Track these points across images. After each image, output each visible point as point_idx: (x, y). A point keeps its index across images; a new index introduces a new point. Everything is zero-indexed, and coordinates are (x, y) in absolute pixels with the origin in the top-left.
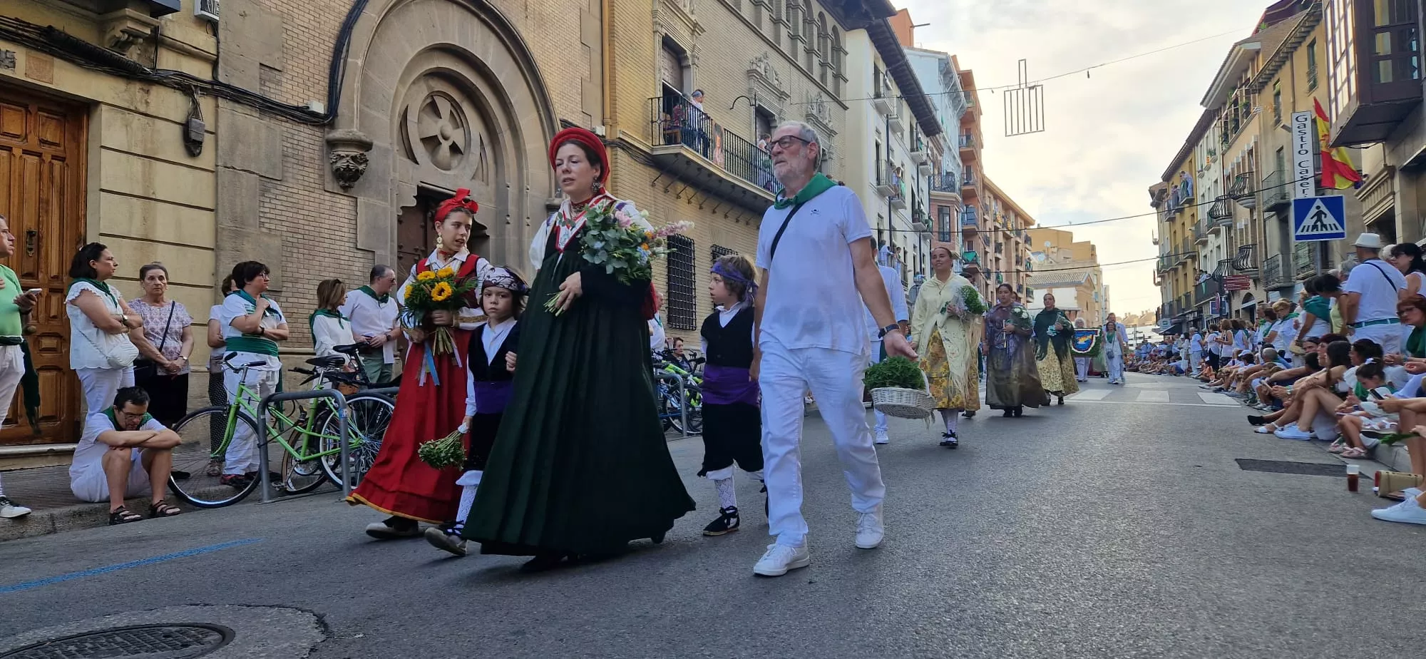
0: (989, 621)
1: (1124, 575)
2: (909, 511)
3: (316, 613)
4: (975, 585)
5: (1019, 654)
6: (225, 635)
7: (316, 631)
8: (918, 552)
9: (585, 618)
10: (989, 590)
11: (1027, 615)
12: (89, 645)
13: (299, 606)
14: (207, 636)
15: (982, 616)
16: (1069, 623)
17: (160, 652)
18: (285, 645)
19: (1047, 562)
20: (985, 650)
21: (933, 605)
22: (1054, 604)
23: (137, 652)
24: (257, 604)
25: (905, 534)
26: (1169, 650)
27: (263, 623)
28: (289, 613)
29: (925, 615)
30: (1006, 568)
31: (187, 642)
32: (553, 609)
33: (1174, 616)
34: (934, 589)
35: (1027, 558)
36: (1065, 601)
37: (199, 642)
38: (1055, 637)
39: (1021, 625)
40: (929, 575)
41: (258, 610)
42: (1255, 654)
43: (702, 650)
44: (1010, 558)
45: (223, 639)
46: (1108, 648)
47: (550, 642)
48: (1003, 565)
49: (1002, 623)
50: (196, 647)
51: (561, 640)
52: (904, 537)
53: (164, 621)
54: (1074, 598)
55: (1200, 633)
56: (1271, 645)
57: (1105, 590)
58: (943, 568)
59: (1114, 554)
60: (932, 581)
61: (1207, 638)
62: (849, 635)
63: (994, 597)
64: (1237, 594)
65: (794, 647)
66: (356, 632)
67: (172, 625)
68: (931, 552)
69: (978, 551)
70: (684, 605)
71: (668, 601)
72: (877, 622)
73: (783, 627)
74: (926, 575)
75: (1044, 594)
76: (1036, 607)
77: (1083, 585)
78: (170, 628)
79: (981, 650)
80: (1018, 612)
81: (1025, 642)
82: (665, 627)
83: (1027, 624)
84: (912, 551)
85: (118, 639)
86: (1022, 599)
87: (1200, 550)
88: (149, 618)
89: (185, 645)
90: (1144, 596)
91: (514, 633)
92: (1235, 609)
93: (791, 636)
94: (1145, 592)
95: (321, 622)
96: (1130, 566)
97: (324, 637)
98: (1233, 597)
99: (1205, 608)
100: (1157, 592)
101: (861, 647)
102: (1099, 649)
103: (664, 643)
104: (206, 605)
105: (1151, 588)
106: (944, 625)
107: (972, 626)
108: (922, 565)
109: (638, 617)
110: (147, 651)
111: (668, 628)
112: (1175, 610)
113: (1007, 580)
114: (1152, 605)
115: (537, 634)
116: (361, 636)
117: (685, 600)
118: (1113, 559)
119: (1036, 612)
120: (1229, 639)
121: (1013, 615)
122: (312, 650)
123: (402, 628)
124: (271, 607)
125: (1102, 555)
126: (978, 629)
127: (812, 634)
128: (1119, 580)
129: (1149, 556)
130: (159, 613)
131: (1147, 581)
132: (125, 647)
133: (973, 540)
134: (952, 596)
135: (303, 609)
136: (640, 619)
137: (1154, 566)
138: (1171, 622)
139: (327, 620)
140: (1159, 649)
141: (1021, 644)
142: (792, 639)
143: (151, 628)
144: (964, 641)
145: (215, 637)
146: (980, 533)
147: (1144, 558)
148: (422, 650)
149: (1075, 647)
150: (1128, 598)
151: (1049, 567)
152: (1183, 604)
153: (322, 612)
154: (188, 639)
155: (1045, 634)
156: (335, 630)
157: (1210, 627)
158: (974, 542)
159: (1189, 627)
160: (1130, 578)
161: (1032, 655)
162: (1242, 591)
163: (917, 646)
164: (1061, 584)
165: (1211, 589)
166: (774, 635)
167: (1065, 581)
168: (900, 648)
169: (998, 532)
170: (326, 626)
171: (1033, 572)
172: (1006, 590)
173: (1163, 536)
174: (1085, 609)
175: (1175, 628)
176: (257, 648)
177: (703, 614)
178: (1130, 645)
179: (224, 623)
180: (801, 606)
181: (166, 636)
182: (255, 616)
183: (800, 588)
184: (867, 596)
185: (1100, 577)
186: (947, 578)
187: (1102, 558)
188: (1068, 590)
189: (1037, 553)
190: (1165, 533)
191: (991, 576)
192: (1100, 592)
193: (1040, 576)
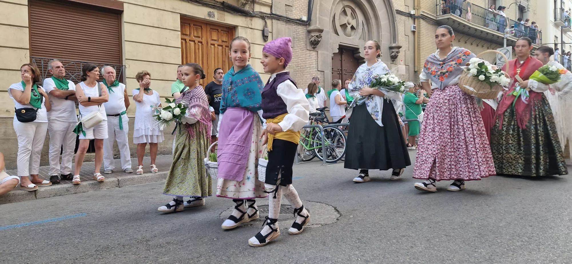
3: (333, 206)
7: (336, 213)
12: (266, 209)
18: (328, 217)
24: (312, 201)
27: (317, 208)
28: (324, 205)
41: (313, 203)
43: (496, 240)
47: (426, 228)
51: (431, 228)
53: (285, 204)
65: (543, 243)
66: (350, 215)
67: (288, 205)
70: (481, 220)
73: (534, 234)
82: (476, 228)
91: (410, 223)
93: (540, 239)
95: (335, 209)
97: (339, 215)
103: (477, 234)
109: (461, 222)
111: (477, 229)
116: (352, 216)
122: (337, 219)
123: (366, 215)
124: (317, 202)
127: (551, 239)
135: (328, 204)
136: (462, 223)
139: (338, 209)
142: (541, 240)
148: (376, 224)
156: (342, 213)
166: (531, 237)
170: (338, 211)
177: (492, 224)
180: (541, 226)
181: (288, 209)
182: (313, 205)
183: (539, 218)
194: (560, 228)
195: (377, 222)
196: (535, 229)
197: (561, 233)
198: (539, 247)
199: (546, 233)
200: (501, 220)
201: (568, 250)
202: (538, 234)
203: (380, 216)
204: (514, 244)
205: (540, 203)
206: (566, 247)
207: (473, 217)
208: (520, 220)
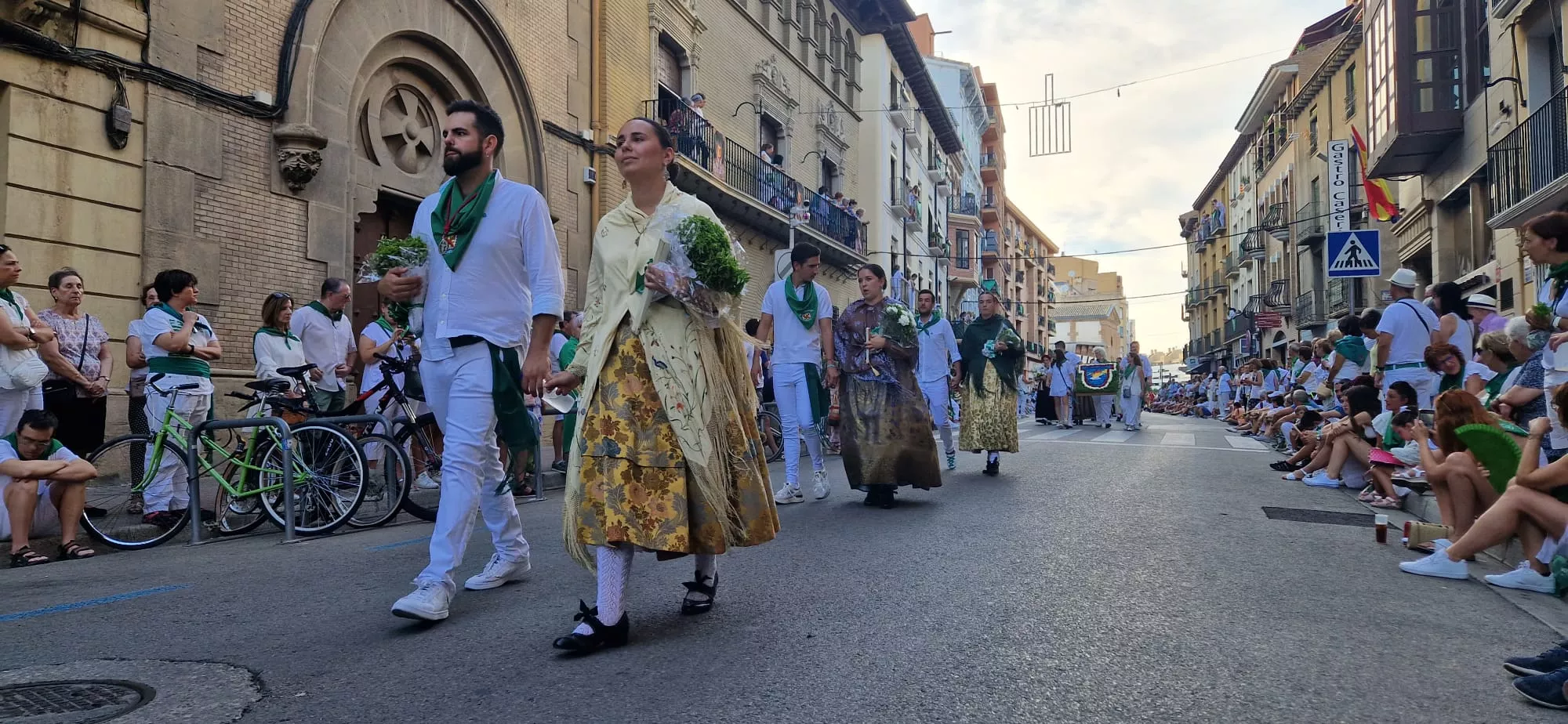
0: (1000, 678)
1: (1143, 629)
2: (918, 560)
3: (251, 668)
4: (986, 640)
5: (1031, 713)
6: (145, 694)
7: (251, 689)
8: (926, 603)
9: (559, 675)
10: (1001, 645)
11: (1040, 672)
13: (231, 660)
14: (123, 695)
15: (993, 673)
16: (1084, 681)
17: (67, 712)
18: (214, 705)
19: (1062, 615)
20: (994, 709)
21: (941, 661)
22: (1069, 660)
23: (41, 713)
24: (182, 659)
25: (913, 584)
26: (1188, 710)
27: (190, 681)
28: (219, 669)
29: (932, 672)
30: (1019, 621)
31: (101, 701)
33: (1194, 673)
34: (942, 644)
35: (1042, 611)
36: (1081, 657)
37: (114, 701)
38: (1069, 696)
39: (1034, 682)
40: (938, 628)
41: (184, 666)
42: (1277, 713)
43: (689, 710)
44: (1023, 610)
45: (142, 698)
46: (1124, 707)
47: (518, 702)
48: (1016, 617)
49: (1014, 680)
50: (109, 708)
51: (531, 700)
52: (913, 587)
53: (74, 678)
54: (1090, 654)
55: (1220, 691)
56: (1293, 704)
57: (1123, 645)
58: (953, 622)
59: (1133, 606)
60: (940, 635)
61: (1227, 697)
62: (850, 694)
63: (1006, 652)
64: (1260, 649)
66: (298, 690)
67: (81, 682)
68: (940, 603)
69: (990, 603)
72: (880, 679)
73: (777, 685)
74: (934, 629)
75: (1058, 649)
76: (1050, 663)
77: (1099, 639)
78: (81, 686)
79: (991, 710)
80: (1031, 669)
81: (1038, 701)
83: (1040, 681)
84: (920, 602)
85: (18, 697)
86: (1035, 654)
87: (1225, 604)
88: (56, 674)
89: (97, 705)
90: (1164, 652)
91: (477, 693)
92: (1257, 666)
93: (787, 695)
94: (1165, 648)
95: (256, 678)
96: (1149, 620)
97: (259, 696)
98: (1256, 653)
99: (1226, 665)
100: (1178, 648)
101: (862, 706)
102: (1116, 708)
104: (122, 659)
105: (1171, 644)
106: (952, 682)
107: (981, 683)
108: (930, 618)
109: (619, 673)
110: (52, 711)
112: (1195, 667)
113: (1020, 634)
114: (1172, 661)
115: (504, 693)
116: (302, 694)
118: (1132, 612)
119: (1050, 668)
120: (1249, 698)
121: (1025, 672)
122: (245, 711)
123: (351, 685)
124: (198, 662)
125: (1121, 608)
126: (988, 686)
127: (810, 694)
128: (1138, 635)
129: (1170, 609)
130: (67, 669)
131: (1167, 636)
132: (27, 706)
133: (985, 591)
134: (961, 651)
135: (237, 664)
137: (1174, 620)
138: (1191, 680)
139: (264, 677)
140: (1178, 709)
141: (1034, 702)
143: (58, 685)
144: (973, 699)
145: (131, 696)
146: (994, 584)
147: (1165, 612)
149: (1091, 707)
150: (1148, 654)
151: (1065, 621)
152: (1204, 661)
153: (257, 668)
154: (101, 698)
155: (1058, 692)
156: (273, 688)
157: (1231, 685)
158: (986, 593)
159: (1209, 685)
160: (1149, 633)
161: (1045, 714)
162: (1264, 646)
163: (922, 705)
164: (1077, 638)
165: (1233, 645)
166: (769, 694)
167: (1081, 636)
168: (904, 707)
169: (1012, 583)
170: (262, 683)
171: (1048, 626)
172: (1019, 645)
174: (1101, 666)
175: (1194, 686)
176: (180, 709)
178: (1148, 704)
179: (142, 680)
180: (798, 662)
181: (75, 694)
182: (180, 672)
183: (798, 642)
184: (871, 651)
185: (1118, 632)
186: (956, 632)
187: (1120, 610)
188: (1085, 645)
189: (1053, 606)
190: (1188, 585)
191: (1004, 629)
192: (1117, 647)
193: (1055, 630)
194: (837, 663)
195: (377, 703)
196: (784, 672)
197: (834, 676)
198: (779, 717)
199: (803, 679)
200: (716, 657)
201: (838, 715)
202: (785, 684)
203: (395, 684)
204: (726, 717)
205: (811, 607)
206: (834, 710)
207: (652, 657)
208: (757, 652)
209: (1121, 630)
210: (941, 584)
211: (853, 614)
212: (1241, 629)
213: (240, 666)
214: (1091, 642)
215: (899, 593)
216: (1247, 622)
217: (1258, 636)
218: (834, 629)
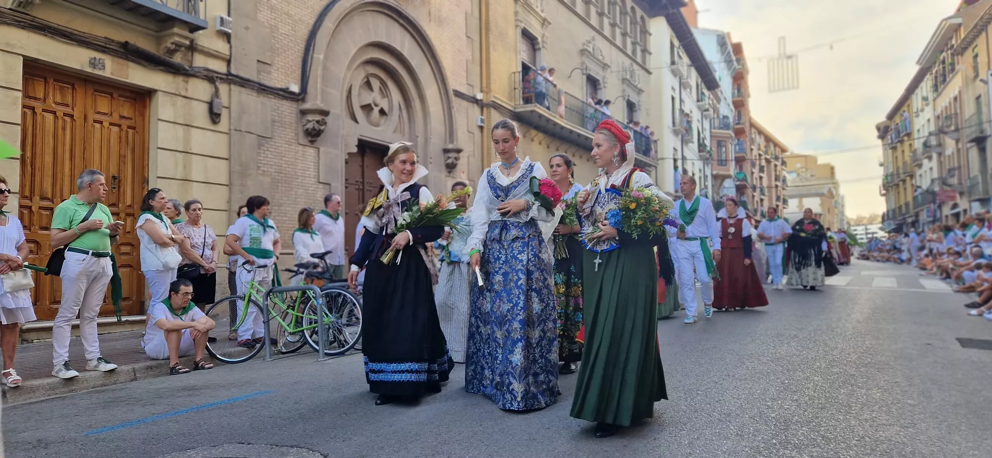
1: (886, 437)
2: (717, 381)
3: (322, 452)
4: (775, 444)
8: (729, 415)
10: (786, 448)
13: (310, 447)
19: (825, 425)
24: (283, 445)
25: (717, 400)
28: (304, 452)
30: (796, 429)
32: (478, 454)
34: (746, 446)
35: (810, 422)
44: (797, 421)
48: (794, 427)
52: (717, 401)
53: (225, 456)
58: (750, 429)
59: (875, 419)
60: (743, 439)
63: (791, 454)
68: (738, 415)
69: (772, 415)
71: (557, 451)
74: (737, 434)
75: (827, 452)
77: (855, 445)
84: (725, 414)
87: (941, 417)
88: (215, 453)
94: (903, 453)
96: (888, 430)
104: (249, 444)
105: (909, 449)
108: (734, 426)
113: (798, 439)
117: (568, 451)
118: (875, 424)
125: (866, 420)
128: (883, 442)
129: (902, 422)
130: (221, 450)
133: (768, 406)
135: (314, 448)
137: (907, 431)
146: (773, 400)
147: (898, 423)
151: (828, 430)
153: (326, 453)
158: (769, 407)
162: (976, 452)
164: (839, 444)
165: (952, 451)
167: (842, 442)
169: (785, 399)
171: (816, 434)
173: (910, 405)
182: (282, 454)
184: (698, 451)
185: (867, 439)
186: (753, 437)
187: (866, 422)
188: (846, 450)
189: (817, 418)
190: (911, 402)
191: (786, 436)
192: (869, 451)
193: (822, 437)
209: (870, 438)
210: (736, 400)
211: (680, 422)
212: (957, 438)
213: (315, 451)
214: (850, 448)
215: (708, 406)
216: (961, 433)
217: (970, 444)
218: (670, 434)
